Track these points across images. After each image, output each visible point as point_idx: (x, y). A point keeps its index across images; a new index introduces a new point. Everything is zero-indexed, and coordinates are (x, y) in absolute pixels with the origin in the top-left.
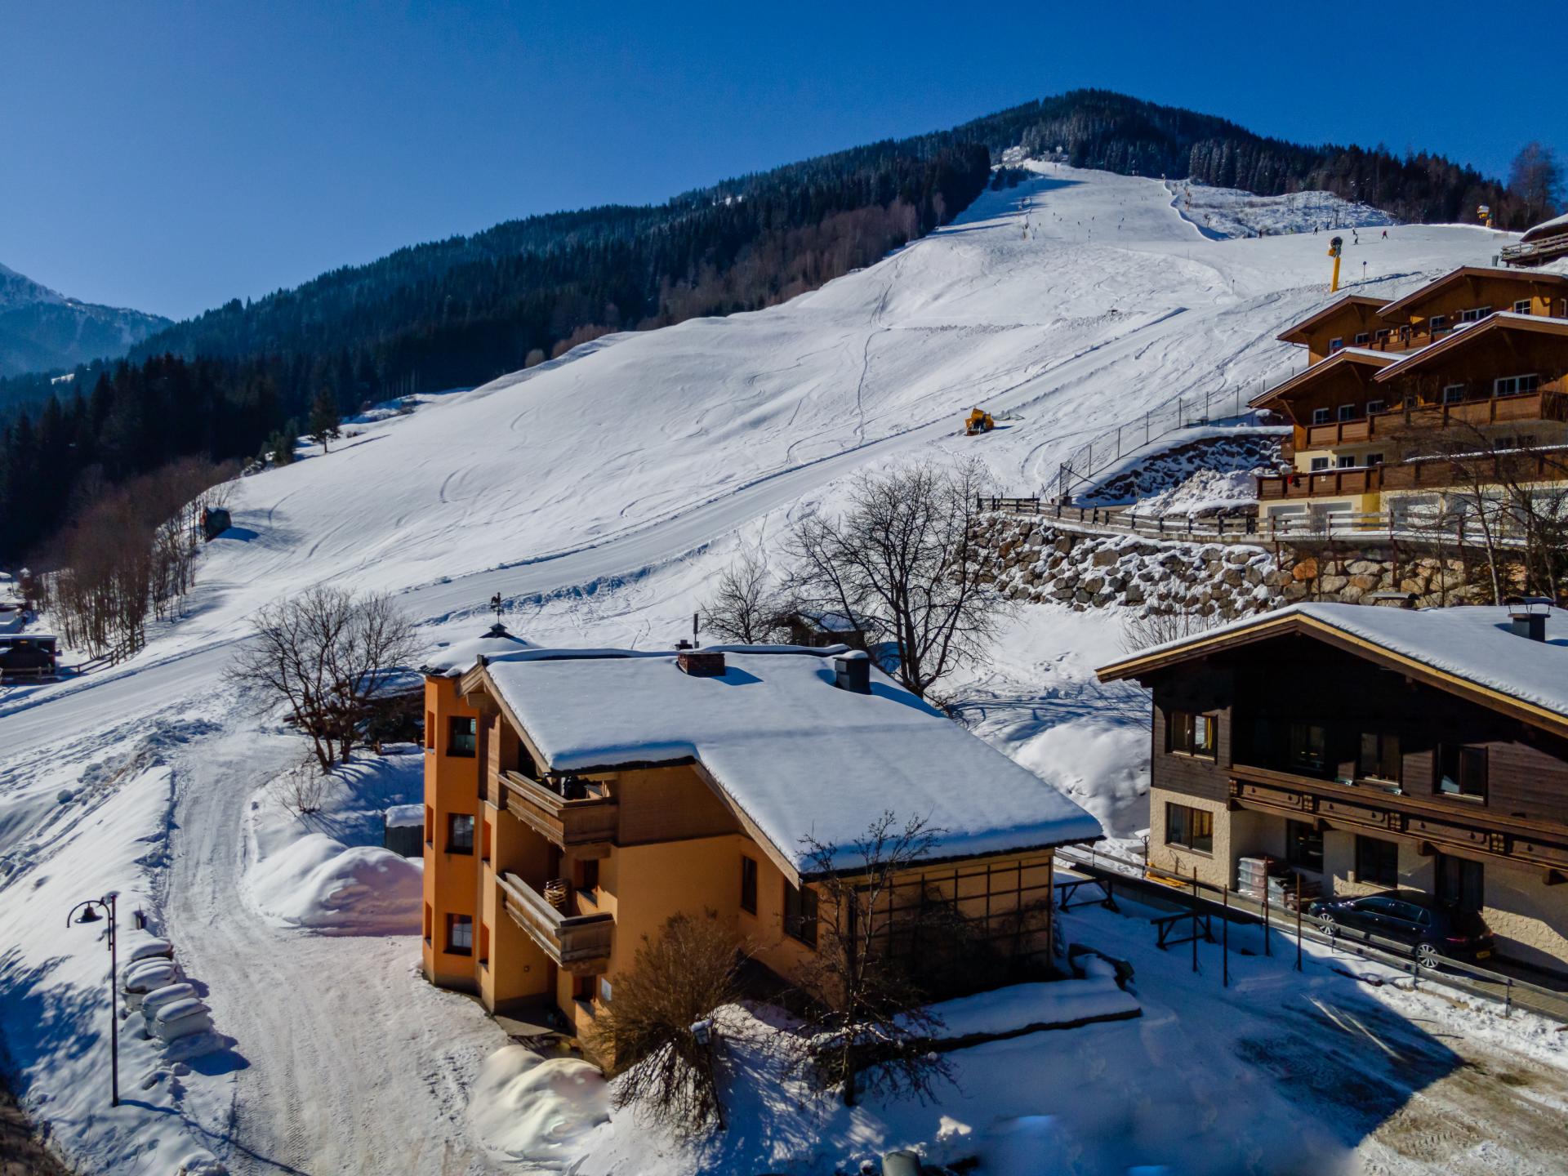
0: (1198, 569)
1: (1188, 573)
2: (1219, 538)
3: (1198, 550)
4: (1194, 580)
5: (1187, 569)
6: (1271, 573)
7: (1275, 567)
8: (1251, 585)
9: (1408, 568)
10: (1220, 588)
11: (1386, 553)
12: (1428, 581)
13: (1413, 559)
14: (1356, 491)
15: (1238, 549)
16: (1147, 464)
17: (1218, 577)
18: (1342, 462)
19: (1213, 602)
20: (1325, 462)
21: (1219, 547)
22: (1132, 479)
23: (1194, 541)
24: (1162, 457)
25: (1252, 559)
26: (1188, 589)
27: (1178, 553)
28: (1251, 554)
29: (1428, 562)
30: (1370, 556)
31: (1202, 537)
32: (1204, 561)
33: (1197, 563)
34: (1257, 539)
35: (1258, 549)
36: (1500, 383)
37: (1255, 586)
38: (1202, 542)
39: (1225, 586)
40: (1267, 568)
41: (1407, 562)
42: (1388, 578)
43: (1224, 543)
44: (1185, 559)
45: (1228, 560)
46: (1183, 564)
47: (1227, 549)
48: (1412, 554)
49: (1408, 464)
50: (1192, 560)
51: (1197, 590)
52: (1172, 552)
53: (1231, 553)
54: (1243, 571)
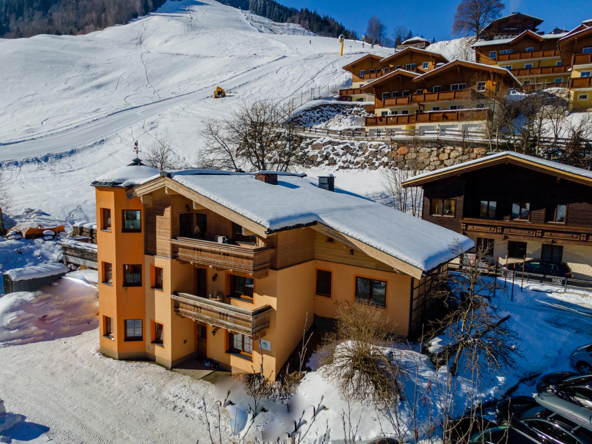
0: (358, 151)
1: (354, 152)
2: (366, 139)
3: (357, 144)
4: (357, 156)
5: (353, 151)
6: (389, 152)
7: (390, 150)
8: (381, 157)
9: (442, 149)
10: (368, 158)
11: (433, 144)
12: (449, 154)
13: (443, 146)
14: (404, 123)
15: (374, 143)
16: (304, 113)
17: (367, 154)
18: (393, 113)
19: (365, 164)
20: (386, 113)
21: (366, 142)
22: (300, 118)
23: (355, 140)
24: (308, 110)
25: (380, 147)
26: (355, 158)
27: (349, 145)
28: (379, 145)
29: (449, 148)
30: (427, 146)
31: (358, 138)
32: (360, 148)
33: (357, 149)
34: (382, 139)
35: (383, 143)
36: (453, 86)
37: (383, 157)
38: (358, 141)
39: (370, 157)
40: (386, 150)
41: (440, 148)
42: (435, 153)
43: (367, 140)
44: (352, 147)
45: (370, 147)
46: (351, 149)
47: (369, 143)
48: (442, 145)
49: (426, 113)
50: (355, 147)
51: (358, 159)
52: (347, 144)
53: (371, 145)
54: (377, 151)
